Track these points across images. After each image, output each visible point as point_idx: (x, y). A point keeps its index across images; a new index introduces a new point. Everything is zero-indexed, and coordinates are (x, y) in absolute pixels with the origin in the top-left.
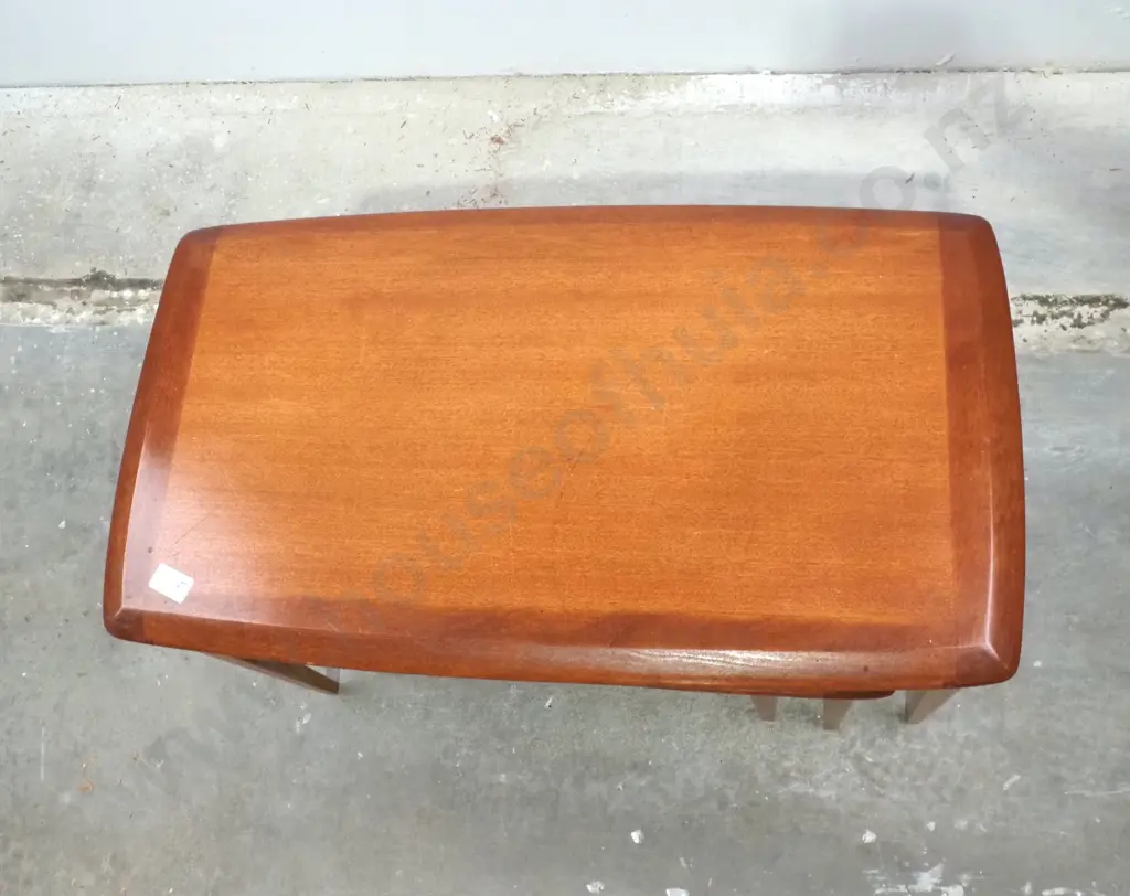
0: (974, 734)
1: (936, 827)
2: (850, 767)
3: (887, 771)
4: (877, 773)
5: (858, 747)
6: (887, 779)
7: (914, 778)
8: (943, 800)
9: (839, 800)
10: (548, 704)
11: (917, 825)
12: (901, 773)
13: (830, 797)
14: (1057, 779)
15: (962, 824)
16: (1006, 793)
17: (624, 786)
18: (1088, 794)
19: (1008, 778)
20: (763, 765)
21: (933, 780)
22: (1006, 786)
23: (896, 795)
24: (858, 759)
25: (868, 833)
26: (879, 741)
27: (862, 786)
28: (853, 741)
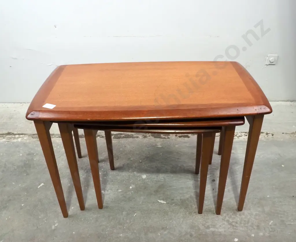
0: (258, 213)
1: (255, 235)
2: (226, 223)
3: (237, 223)
4: (234, 224)
5: (227, 218)
6: (237, 225)
7: (245, 224)
8: (254, 229)
9: (225, 231)
10: (135, 215)
11: (249, 236)
12: (241, 223)
13: (222, 231)
14: (283, 221)
15: (261, 234)
16: (271, 225)
17: (160, 234)
18: (292, 223)
19: (270, 222)
20: (201, 225)
21: (250, 224)
22: (270, 224)
23: (241, 229)
24: (228, 221)
25: (236, 239)
26: (233, 216)
27: (231, 227)
28: (225, 217)
